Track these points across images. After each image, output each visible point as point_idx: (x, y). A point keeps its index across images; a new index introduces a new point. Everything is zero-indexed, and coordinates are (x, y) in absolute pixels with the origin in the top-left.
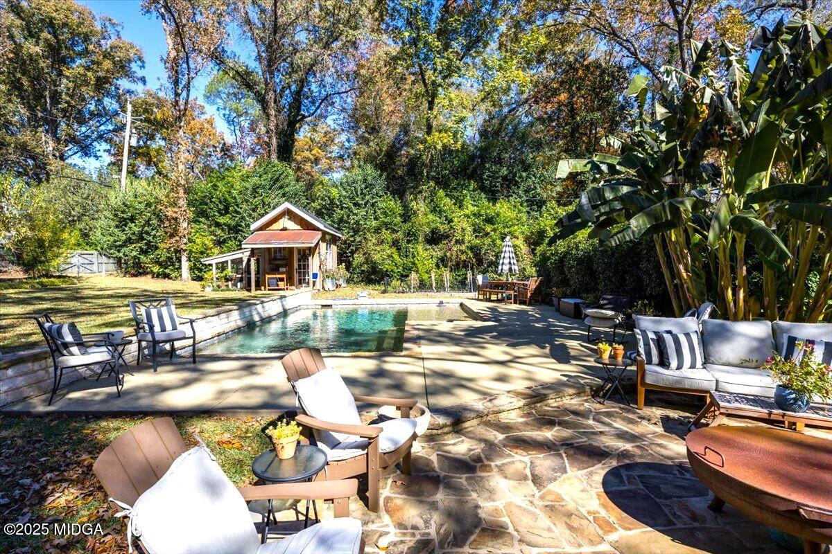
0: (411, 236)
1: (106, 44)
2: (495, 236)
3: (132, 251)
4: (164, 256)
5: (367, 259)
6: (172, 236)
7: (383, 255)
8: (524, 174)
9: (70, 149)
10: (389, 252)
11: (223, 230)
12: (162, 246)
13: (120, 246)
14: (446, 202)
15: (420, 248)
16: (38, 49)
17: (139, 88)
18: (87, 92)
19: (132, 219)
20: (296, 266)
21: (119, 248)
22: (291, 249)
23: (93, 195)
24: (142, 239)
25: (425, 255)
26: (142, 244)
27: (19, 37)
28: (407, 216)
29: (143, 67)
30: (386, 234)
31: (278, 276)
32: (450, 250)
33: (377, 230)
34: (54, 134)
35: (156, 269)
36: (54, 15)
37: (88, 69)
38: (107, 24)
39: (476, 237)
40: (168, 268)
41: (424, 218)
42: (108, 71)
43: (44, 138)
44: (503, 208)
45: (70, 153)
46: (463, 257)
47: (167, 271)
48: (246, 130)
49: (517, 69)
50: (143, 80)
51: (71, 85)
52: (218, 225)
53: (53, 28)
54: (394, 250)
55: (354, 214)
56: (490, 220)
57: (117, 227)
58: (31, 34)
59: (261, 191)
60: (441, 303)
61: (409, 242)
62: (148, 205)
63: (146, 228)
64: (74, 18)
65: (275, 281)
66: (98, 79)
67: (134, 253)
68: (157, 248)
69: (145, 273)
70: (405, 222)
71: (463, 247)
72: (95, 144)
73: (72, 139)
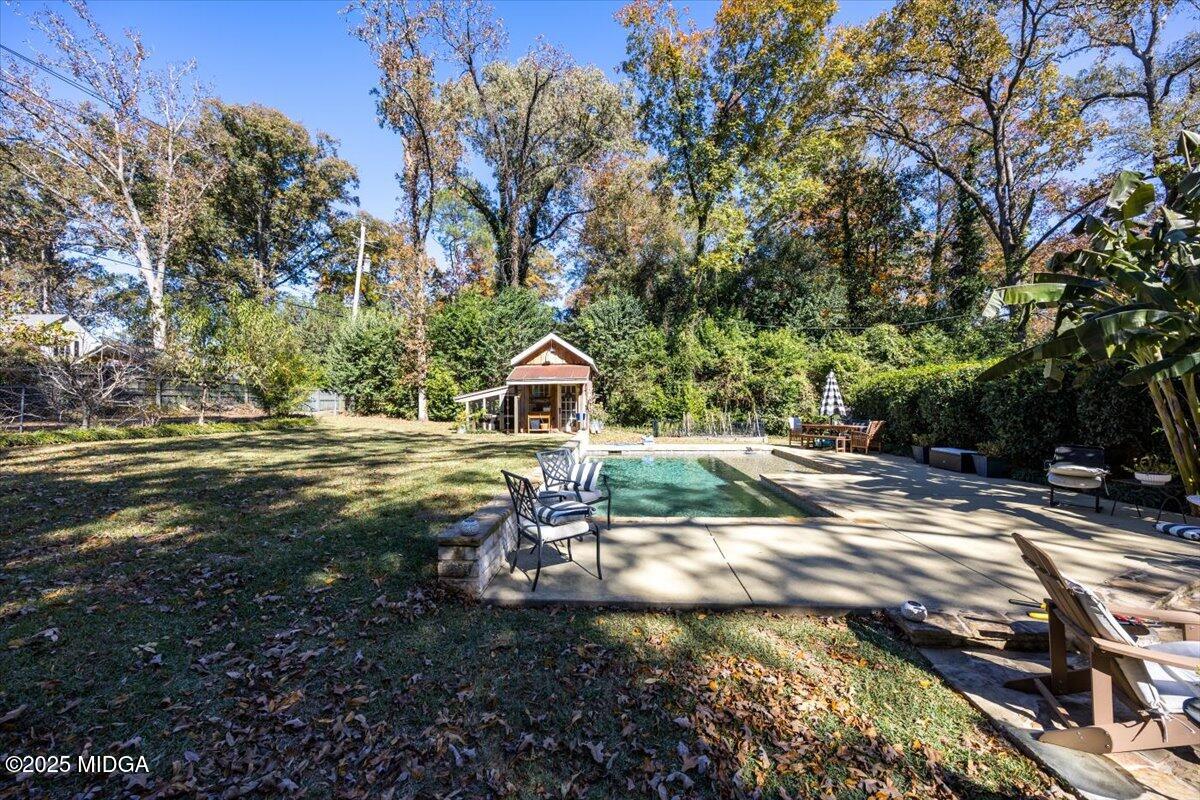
0: (679, 371)
1: (320, 163)
2: (779, 371)
3: (366, 387)
4: (400, 393)
5: (625, 397)
6: (408, 371)
7: (647, 394)
8: (800, 300)
9: (279, 277)
10: (653, 389)
11: (463, 364)
12: (398, 381)
13: (353, 382)
14: (714, 333)
15: (690, 383)
16: (253, 168)
17: (352, 208)
18: (302, 215)
19: (366, 352)
20: (559, 405)
21: (351, 385)
22: (554, 387)
23: (315, 326)
24: (378, 374)
25: (696, 393)
26: (376, 380)
27: (232, 157)
28: (672, 348)
29: (357, 186)
30: (650, 370)
31: (542, 417)
32: (723, 386)
33: (638, 365)
34: (266, 261)
35: (390, 408)
36: (271, 132)
37: (304, 189)
38: (324, 141)
39: (754, 372)
40: (403, 406)
41: (694, 351)
42: (324, 192)
43: (255, 266)
44: (784, 338)
45: (280, 280)
46: (741, 396)
47: (402, 410)
48: (462, 255)
49: (805, 177)
50: (356, 200)
51: (285, 208)
52: (458, 358)
53: (269, 146)
54: (659, 387)
55: (613, 347)
56: (769, 353)
57: (349, 360)
58: (246, 153)
59: (507, 322)
60: (750, 449)
61: (677, 377)
62: (384, 336)
63: (382, 363)
64: (289, 136)
65: (537, 422)
66: (313, 200)
67: (368, 390)
68: (391, 384)
69: (377, 412)
70: (671, 355)
71: (739, 384)
72: (306, 270)
73: (283, 267)
